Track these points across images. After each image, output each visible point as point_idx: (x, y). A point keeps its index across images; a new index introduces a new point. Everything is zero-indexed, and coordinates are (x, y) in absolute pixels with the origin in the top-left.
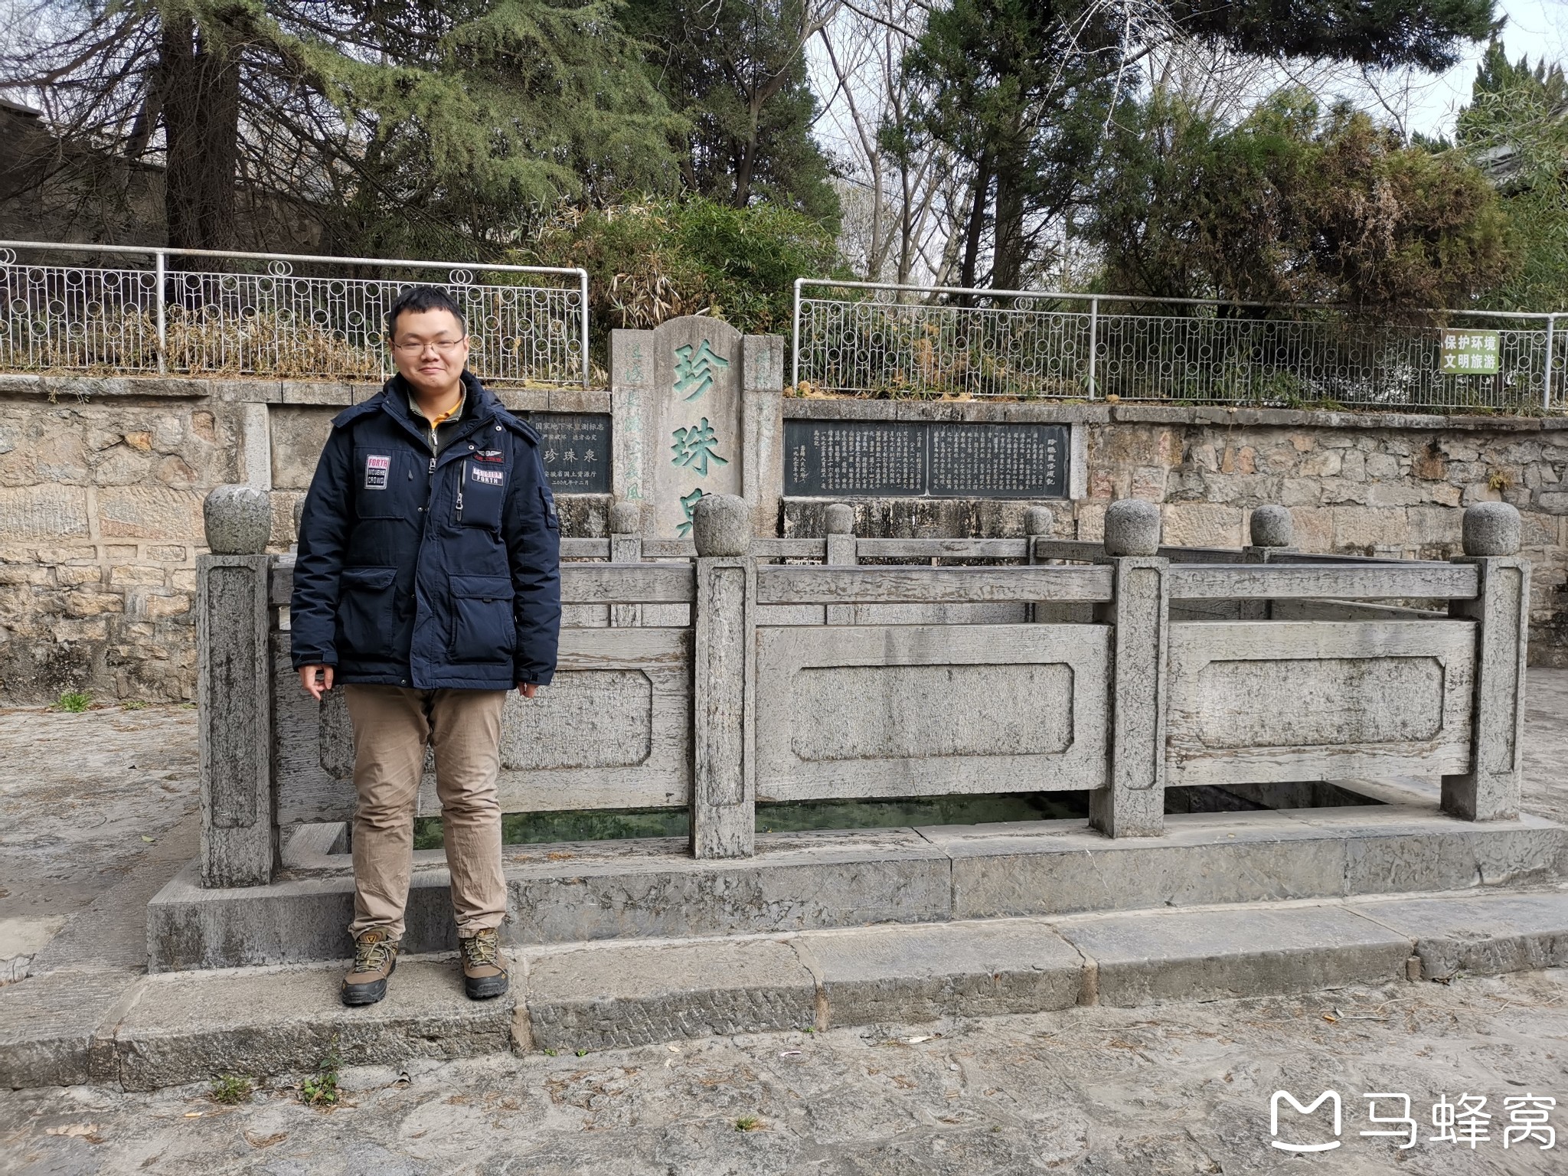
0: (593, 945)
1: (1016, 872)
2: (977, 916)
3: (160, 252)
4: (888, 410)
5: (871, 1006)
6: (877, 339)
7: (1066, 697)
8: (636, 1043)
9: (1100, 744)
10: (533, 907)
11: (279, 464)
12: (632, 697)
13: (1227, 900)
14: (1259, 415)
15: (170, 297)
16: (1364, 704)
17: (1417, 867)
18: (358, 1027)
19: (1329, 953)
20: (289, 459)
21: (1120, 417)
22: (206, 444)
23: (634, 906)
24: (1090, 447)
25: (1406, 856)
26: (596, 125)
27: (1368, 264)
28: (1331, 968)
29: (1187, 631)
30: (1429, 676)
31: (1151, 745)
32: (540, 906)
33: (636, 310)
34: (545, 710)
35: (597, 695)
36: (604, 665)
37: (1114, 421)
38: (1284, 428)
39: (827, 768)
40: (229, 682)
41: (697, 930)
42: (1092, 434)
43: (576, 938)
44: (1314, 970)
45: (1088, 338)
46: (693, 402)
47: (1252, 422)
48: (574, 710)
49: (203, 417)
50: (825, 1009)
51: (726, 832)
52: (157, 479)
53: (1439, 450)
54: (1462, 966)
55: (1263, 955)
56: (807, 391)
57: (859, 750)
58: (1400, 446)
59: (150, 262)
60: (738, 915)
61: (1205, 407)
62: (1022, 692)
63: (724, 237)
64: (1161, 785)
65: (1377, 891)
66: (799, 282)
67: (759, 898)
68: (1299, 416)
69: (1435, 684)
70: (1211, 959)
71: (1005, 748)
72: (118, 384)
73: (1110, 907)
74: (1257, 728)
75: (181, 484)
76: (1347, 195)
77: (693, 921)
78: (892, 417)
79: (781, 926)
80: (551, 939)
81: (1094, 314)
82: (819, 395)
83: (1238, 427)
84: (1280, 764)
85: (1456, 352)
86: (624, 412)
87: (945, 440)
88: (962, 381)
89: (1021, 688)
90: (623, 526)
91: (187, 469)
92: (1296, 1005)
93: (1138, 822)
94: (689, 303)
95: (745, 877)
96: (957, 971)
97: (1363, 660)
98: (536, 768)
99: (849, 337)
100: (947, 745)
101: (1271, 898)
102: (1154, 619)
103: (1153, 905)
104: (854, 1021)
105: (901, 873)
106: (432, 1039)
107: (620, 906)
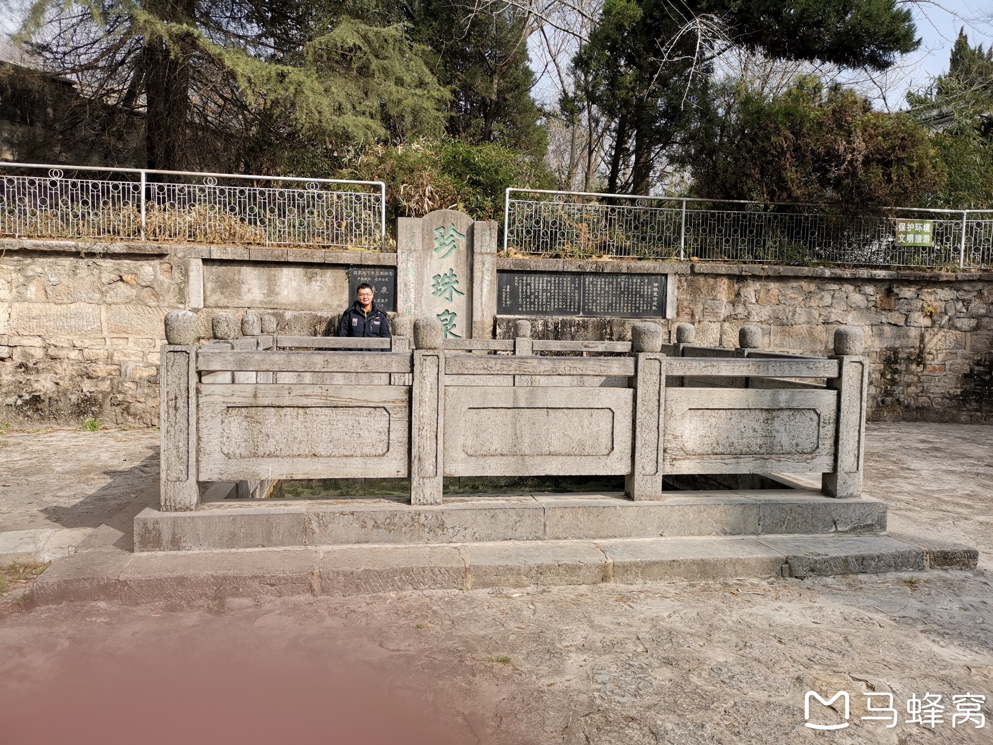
0: (356, 546)
1: (579, 516)
2: (559, 539)
3: (143, 172)
4: (558, 265)
5: (493, 578)
6: (554, 223)
7: (610, 425)
8: (374, 592)
9: (629, 451)
10: (326, 526)
11: (208, 293)
12: (380, 421)
13: (693, 534)
14: (782, 269)
15: (148, 197)
16: (775, 434)
17: (800, 521)
18: (236, 578)
19: (738, 560)
20: (214, 291)
21: (696, 270)
22: (167, 281)
23: (378, 527)
24: (678, 288)
25: (793, 514)
26: (395, 97)
27: (847, 181)
28: (739, 568)
29: (676, 392)
30: (811, 419)
31: (655, 452)
32: (330, 526)
33: (413, 205)
34: (335, 427)
35: (362, 419)
36: (365, 404)
37: (693, 273)
38: (797, 278)
39: (482, 461)
40: (176, 409)
41: (411, 540)
42: (680, 281)
43: (348, 543)
44: (730, 569)
45: (680, 224)
46: (445, 260)
47: (777, 274)
48: (350, 427)
49: (166, 266)
50: (470, 579)
51: (427, 492)
52: (139, 301)
53: (893, 292)
54: (813, 571)
55: (702, 560)
56: (512, 254)
57: (499, 451)
58: (869, 289)
59: (136, 177)
60: (432, 533)
61: (750, 265)
62: (586, 423)
63: (467, 163)
64: (661, 473)
65: (777, 533)
66: (508, 190)
67: (443, 525)
68: (805, 271)
69: (815, 424)
70: (674, 561)
71: (577, 452)
72: (119, 247)
73: (629, 536)
74: (714, 445)
75: (153, 304)
76: (835, 140)
77: (408, 536)
78: (561, 269)
79: (454, 540)
80: (335, 542)
81: (684, 209)
82: (519, 256)
83: (768, 278)
84: (727, 464)
85: (906, 233)
86: (404, 265)
87: (592, 283)
88: (604, 248)
89: (586, 421)
90: (398, 331)
91: (156, 295)
92: (718, 586)
93: (648, 493)
94: (444, 201)
95: (436, 515)
96: (539, 562)
97: (774, 410)
98: (330, 456)
99: (538, 222)
100: (546, 449)
101: (717, 534)
102: (658, 386)
103: (653, 536)
104: (485, 585)
105: (517, 515)
106: (272, 585)
107: (370, 527)
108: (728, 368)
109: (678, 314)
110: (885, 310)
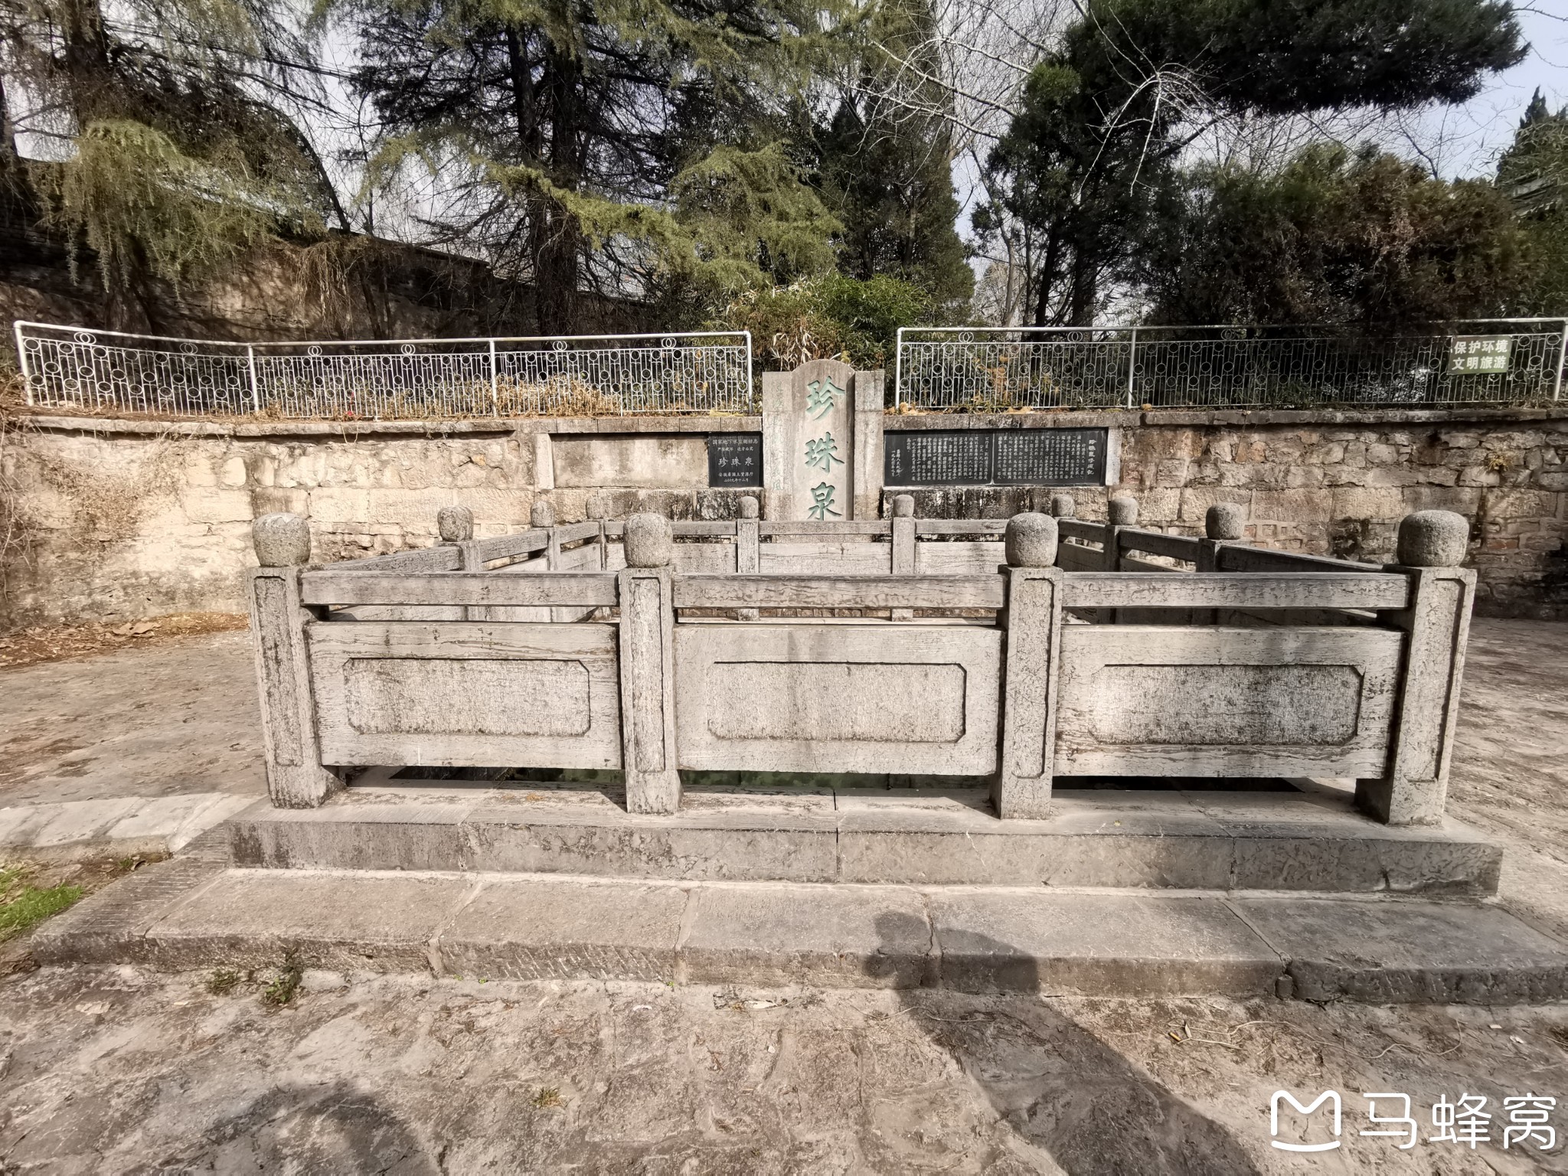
0: (537, 877)
1: (898, 847)
2: (863, 882)
3: (492, 341)
4: (964, 421)
5: (725, 969)
6: (959, 369)
7: (960, 693)
8: (526, 978)
9: (992, 736)
10: (491, 845)
11: (558, 472)
12: (573, 682)
13: (1104, 884)
14: (1271, 415)
15: (498, 370)
16: (1270, 708)
17: (1314, 868)
18: (313, 943)
19: (1188, 965)
20: (564, 469)
21: (1149, 420)
22: (515, 460)
23: (568, 850)
24: (1123, 445)
25: (1301, 858)
26: (774, 234)
27: (1379, 286)
28: (1189, 979)
29: (1084, 636)
30: (1345, 684)
31: (1041, 739)
32: (496, 844)
33: (786, 357)
34: (507, 690)
35: (547, 679)
36: (549, 656)
37: (1144, 424)
38: (1293, 426)
39: (739, 747)
40: (278, 662)
41: (620, 872)
42: (1125, 436)
43: (525, 870)
44: (1170, 980)
45: (1128, 360)
46: (820, 421)
47: (1264, 422)
48: (530, 690)
49: (513, 444)
50: (684, 971)
51: (652, 794)
52: (490, 483)
53: (1439, 439)
54: (1344, 991)
55: (1114, 961)
56: (905, 410)
57: (768, 731)
58: (1401, 438)
59: (485, 347)
60: (652, 864)
61: (1226, 411)
62: (916, 688)
63: (854, 302)
64: (1049, 775)
65: (1266, 887)
66: (900, 331)
67: (669, 852)
68: (1307, 415)
69: (1351, 692)
70: (1059, 960)
71: (899, 736)
72: (464, 426)
73: (987, 882)
74: (1151, 727)
75: (503, 486)
76: (1364, 228)
77: (616, 865)
78: (966, 426)
79: (688, 875)
80: (506, 868)
81: (1134, 342)
82: (914, 413)
83: (1251, 427)
84: (1174, 760)
85: (1465, 356)
86: (771, 430)
87: (1007, 442)
88: (1025, 398)
89: (916, 684)
90: (745, 513)
91: (505, 476)
92: (1146, 1012)
93: (1025, 806)
94: (824, 349)
95: (658, 835)
96: (805, 948)
97: (1271, 667)
98: (504, 734)
99: (938, 369)
100: (846, 731)
101: (1150, 885)
102: (1047, 626)
103: (1031, 883)
104: (710, 980)
105: (791, 841)
106: (370, 957)
107: (558, 849)
108: (1183, 592)
109: (1121, 479)
110: (1424, 465)
